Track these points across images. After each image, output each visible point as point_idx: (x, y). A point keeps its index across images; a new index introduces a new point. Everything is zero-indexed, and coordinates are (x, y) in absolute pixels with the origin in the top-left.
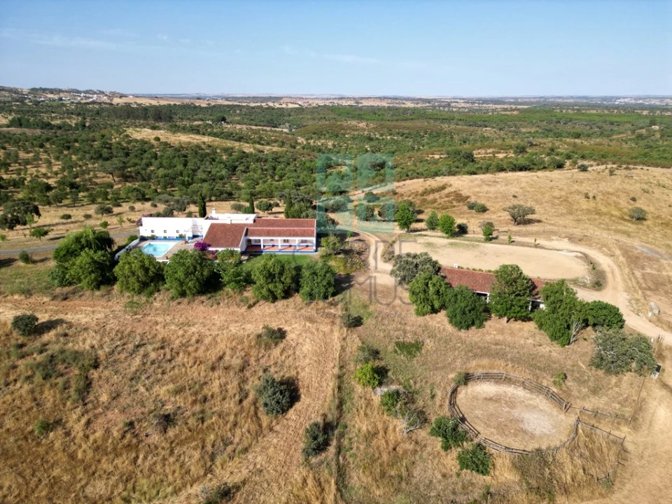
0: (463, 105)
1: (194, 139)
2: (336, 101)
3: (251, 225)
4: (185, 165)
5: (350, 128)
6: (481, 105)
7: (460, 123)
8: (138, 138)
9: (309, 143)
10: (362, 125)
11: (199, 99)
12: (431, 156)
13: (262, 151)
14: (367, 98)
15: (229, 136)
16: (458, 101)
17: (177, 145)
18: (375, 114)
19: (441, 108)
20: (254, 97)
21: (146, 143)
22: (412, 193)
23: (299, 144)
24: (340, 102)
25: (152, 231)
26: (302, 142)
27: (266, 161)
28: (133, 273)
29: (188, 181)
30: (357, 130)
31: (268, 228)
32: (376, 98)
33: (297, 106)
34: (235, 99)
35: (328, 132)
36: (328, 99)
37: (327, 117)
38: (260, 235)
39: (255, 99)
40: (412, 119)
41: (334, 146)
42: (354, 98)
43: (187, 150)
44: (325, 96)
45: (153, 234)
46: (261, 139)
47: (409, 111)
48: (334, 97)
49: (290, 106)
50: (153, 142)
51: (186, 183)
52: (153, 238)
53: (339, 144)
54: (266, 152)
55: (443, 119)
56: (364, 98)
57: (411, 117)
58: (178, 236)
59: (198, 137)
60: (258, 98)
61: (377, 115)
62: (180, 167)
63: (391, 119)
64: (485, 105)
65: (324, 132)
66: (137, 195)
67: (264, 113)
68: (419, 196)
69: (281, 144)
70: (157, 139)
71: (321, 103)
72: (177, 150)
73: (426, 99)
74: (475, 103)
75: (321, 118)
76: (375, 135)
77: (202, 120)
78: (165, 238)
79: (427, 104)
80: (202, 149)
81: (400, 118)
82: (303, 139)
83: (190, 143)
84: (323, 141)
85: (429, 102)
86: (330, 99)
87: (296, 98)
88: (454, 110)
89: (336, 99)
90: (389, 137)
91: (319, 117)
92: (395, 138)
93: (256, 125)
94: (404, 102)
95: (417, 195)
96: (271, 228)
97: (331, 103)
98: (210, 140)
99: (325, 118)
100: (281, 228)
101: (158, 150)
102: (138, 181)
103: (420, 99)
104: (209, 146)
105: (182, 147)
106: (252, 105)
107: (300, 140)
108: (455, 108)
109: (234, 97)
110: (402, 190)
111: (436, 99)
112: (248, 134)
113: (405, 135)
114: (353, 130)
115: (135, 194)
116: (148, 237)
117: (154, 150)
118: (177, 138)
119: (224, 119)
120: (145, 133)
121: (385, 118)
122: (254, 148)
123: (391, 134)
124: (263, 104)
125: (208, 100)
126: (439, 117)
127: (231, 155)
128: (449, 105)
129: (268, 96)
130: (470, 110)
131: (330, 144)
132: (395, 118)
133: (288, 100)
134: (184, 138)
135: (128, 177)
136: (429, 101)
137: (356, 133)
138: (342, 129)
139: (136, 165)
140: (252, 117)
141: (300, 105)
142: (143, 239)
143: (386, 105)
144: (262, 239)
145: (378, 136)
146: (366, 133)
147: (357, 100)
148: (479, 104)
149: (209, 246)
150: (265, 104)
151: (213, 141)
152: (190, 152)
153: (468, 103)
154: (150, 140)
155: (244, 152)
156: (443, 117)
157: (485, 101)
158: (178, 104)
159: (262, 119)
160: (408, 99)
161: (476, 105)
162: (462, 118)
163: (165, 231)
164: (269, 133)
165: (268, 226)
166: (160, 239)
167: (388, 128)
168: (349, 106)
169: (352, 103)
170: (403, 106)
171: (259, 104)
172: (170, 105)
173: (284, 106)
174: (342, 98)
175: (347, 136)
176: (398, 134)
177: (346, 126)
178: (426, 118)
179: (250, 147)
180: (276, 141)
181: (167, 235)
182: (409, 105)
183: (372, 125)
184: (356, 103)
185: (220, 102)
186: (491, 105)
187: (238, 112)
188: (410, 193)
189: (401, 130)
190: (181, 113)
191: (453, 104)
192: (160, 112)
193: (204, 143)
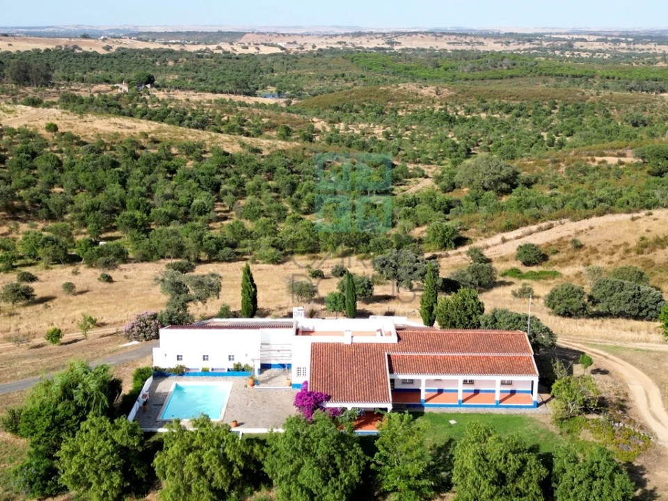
0: (597, 46)
1: (121, 126)
2: (348, 40)
3: (393, 347)
4: (123, 183)
5: (404, 98)
6: (632, 46)
7: (609, 83)
8: (16, 126)
9: (337, 131)
10: (428, 91)
11: (85, 36)
12: (599, 159)
13: (257, 151)
14: (410, 34)
15: (180, 118)
16: (586, 37)
17: (91, 138)
18: (438, 67)
19: (557, 53)
20: (188, 33)
21: (31, 136)
22: (617, 247)
23: (318, 132)
24: (357, 41)
25: (179, 358)
26: (324, 128)
27: (271, 170)
28: (202, 472)
29: (142, 219)
30: (420, 101)
31: (432, 354)
32: (426, 33)
33: (278, 50)
34: (153, 36)
35: (364, 106)
36: (331, 36)
37: (347, 74)
38: (420, 371)
39: (191, 36)
40: (512, 77)
41: (387, 135)
42: (384, 34)
43: (112, 149)
44: (323, 30)
45: (180, 363)
46: (242, 122)
47: (506, 61)
48: (343, 32)
49: (265, 50)
50: (44, 132)
51: (139, 223)
52: (181, 372)
53: (395, 132)
54: (266, 153)
55: (574, 76)
56: (404, 33)
57: (510, 73)
58: (232, 367)
59: (127, 122)
60: (195, 33)
61: (441, 69)
62: (115, 189)
63: (470, 76)
64: (639, 46)
65: (355, 107)
66: (55, 251)
67: (221, 67)
68: (633, 254)
69: (284, 132)
70: (53, 128)
71: (322, 45)
72: (97, 150)
73: (524, 35)
74: (620, 41)
75: (336, 76)
76: (457, 111)
77: (107, 82)
78: (205, 372)
79: (527, 45)
80: (143, 148)
81: (490, 73)
82: (322, 122)
83: (117, 135)
84: (362, 126)
85: (530, 41)
86: (336, 35)
87: (271, 34)
88: (583, 55)
89: (347, 35)
90: (483, 115)
91: (332, 73)
92: (497, 116)
93: (214, 92)
94: (481, 40)
95: (628, 251)
96: (438, 354)
97: (340, 43)
98: (153, 128)
99: (343, 75)
100: (461, 354)
101: (55, 148)
102: (39, 219)
103: (511, 34)
104: (155, 141)
105: (102, 143)
106: (192, 48)
107: (319, 124)
108: (585, 51)
109: (149, 33)
110: (590, 239)
111: (541, 35)
112: (214, 112)
113: (515, 111)
114: (412, 101)
115: (50, 249)
116: (171, 370)
117: (48, 150)
118: (89, 125)
119: (150, 80)
120: (25, 115)
121: (458, 73)
122: (243, 145)
123: (485, 110)
124: (212, 47)
125: (105, 39)
126: (565, 73)
127: (200, 159)
128: (569, 46)
129: (215, 29)
130: (616, 57)
131: (379, 131)
132: (479, 74)
133: (258, 39)
134: (100, 126)
135: (18, 210)
136: (529, 38)
137: (419, 107)
138: (390, 100)
139: (28, 185)
140: (201, 75)
141: (282, 49)
142: (160, 374)
143: (449, 48)
144: (423, 378)
145: (461, 113)
146: (437, 107)
147: (391, 37)
148: (628, 43)
149: (328, 398)
150: (214, 47)
151: (159, 131)
152: (120, 154)
153: (606, 41)
154: (36, 129)
155: (226, 154)
156: (573, 72)
157: (638, 38)
158: (50, 47)
159: (221, 79)
160: (486, 35)
161: (623, 45)
162: (611, 75)
163: (205, 358)
164: (255, 110)
165: (430, 350)
166: (195, 374)
167: (478, 98)
168: (376, 49)
169: (381, 43)
170: (481, 48)
171: (203, 47)
172: (37, 51)
173: (252, 50)
174: (359, 34)
175: (400, 113)
176: (500, 108)
177: (397, 94)
178: (540, 75)
179: (232, 142)
180: (272, 127)
181: (209, 365)
182: (491, 46)
183: (446, 92)
184: (389, 43)
185: (129, 43)
186: (652, 46)
187: (171, 63)
188: (611, 246)
189: (505, 101)
190: (62, 66)
191: (577, 45)
192: (28, 66)
193: (145, 135)
